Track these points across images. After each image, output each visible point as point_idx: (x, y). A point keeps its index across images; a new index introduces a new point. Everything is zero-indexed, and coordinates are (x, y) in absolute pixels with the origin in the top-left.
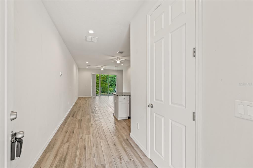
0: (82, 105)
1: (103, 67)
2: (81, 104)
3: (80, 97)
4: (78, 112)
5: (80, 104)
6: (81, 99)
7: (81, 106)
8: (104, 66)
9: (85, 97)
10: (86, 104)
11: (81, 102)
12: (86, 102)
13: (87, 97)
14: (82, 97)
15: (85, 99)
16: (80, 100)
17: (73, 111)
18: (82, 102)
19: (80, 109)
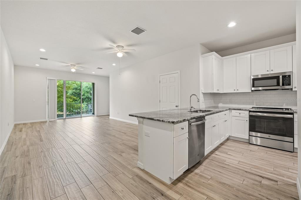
0: (32, 145)
1: (74, 65)
2: (28, 143)
3: (19, 124)
4: (24, 176)
5: (25, 144)
6: (22, 128)
7: (31, 148)
8: (77, 64)
9: (31, 123)
10: (41, 140)
11: (24, 136)
12: (40, 136)
13: (35, 123)
14: (24, 124)
15: (32, 126)
16: (21, 131)
17: (6, 175)
18: (27, 135)
19: (29, 163)
